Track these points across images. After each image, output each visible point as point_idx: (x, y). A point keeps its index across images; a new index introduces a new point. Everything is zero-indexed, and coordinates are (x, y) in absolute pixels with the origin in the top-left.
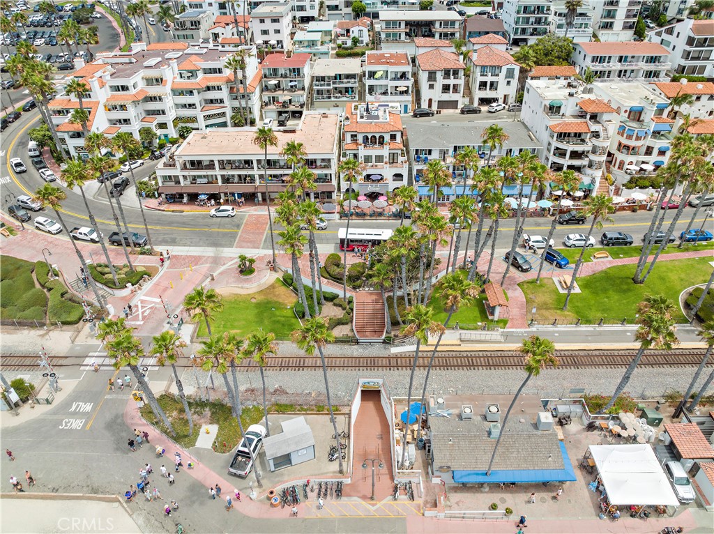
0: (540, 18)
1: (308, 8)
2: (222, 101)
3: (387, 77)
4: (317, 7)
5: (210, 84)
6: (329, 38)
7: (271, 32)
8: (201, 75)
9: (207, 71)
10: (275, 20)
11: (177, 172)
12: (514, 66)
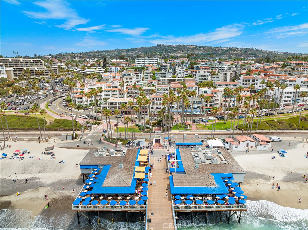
0: (206, 78)
1: (139, 78)
2: (116, 95)
3: (162, 90)
4: (142, 78)
5: (114, 90)
6: (146, 85)
7: (129, 82)
8: (111, 87)
9: (113, 87)
10: (130, 79)
11: (107, 106)
12: (197, 87)
